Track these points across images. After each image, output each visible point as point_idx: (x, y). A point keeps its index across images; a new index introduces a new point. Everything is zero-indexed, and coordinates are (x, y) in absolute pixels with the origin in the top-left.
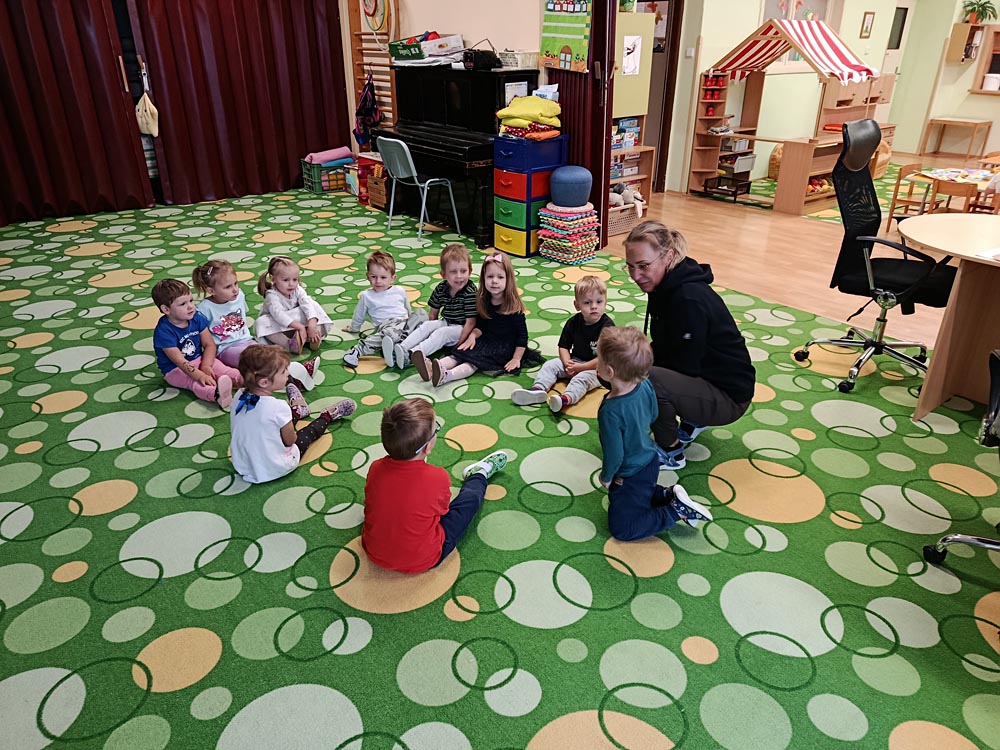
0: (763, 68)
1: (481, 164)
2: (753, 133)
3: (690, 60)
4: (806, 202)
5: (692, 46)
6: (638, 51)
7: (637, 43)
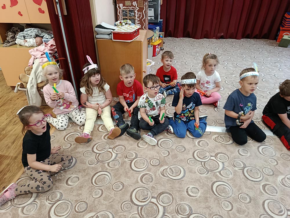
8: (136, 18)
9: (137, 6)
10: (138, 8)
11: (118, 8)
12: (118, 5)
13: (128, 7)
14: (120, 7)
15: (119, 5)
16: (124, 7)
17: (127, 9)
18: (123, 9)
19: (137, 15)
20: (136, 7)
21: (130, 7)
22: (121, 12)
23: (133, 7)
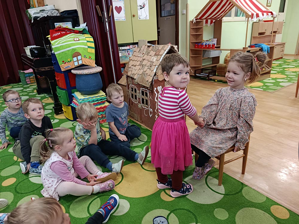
2: (219, 47)
3: (184, 15)
5: (185, 9)
6: (147, 7)
7: (145, 3)
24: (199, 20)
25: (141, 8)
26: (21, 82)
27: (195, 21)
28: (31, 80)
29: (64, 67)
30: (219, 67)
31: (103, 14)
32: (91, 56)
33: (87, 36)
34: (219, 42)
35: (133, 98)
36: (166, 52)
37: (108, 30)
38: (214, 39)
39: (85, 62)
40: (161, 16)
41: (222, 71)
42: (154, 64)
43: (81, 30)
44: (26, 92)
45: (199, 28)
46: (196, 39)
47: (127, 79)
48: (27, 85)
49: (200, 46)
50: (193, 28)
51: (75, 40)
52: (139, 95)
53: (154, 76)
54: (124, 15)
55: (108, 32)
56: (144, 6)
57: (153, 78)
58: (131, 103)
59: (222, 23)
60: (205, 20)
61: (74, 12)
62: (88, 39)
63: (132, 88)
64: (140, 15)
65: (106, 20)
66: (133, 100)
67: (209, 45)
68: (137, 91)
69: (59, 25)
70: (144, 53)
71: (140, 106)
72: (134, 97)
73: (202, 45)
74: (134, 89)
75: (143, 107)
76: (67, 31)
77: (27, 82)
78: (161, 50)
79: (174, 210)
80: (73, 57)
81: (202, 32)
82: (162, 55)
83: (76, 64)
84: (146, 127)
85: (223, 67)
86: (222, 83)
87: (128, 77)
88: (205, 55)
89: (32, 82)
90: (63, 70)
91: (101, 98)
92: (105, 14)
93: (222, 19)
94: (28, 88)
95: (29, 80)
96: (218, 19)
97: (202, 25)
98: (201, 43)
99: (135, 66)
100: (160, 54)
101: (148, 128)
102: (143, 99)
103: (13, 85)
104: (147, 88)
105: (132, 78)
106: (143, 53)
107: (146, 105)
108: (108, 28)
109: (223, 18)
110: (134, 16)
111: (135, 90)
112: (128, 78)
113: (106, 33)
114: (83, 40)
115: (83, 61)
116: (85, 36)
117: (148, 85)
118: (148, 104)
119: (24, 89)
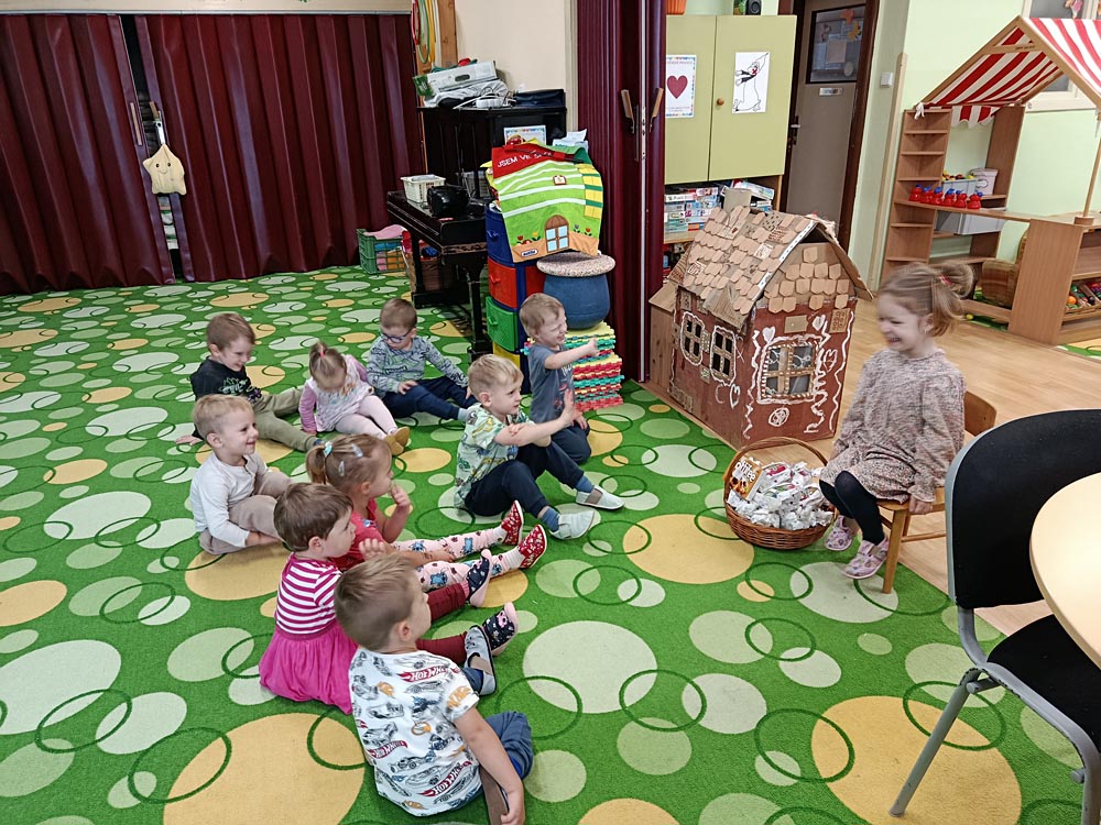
0: (1025, 101)
1: (469, 248)
2: (1001, 202)
3: (885, 91)
4: (1064, 323)
5: (891, 71)
6: (763, 76)
7: (761, 62)
8: (818, 370)
9: (827, 331)
10: (828, 337)
11: (756, 343)
12: (757, 333)
13: (795, 337)
14: (766, 339)
15: (761, 333)
16: (780, 338)
17: (791, 342)
18: (774, 345)
19: (822, 359)
20: (823, 332)
21: (800, 337)
22: (763, 356)
23: (813, 336)
24: (939, 109)
25: (744, 80)
26: (358, 263)
27: (921, 110)
28: (390, 260)
29: (519, 253)
30: (991, 270)
31: (637, 113)
32: (590, 227)
33: (586, 171)
34: (1002, 183)
35: (688, 349)
36: (799, 239)
37: (644, 156)
38: (986, 173)
39: (575, 244)
40: (808, 82)
41: (996, 285)
42: (762, 267)
43: (573, 152)
44: (380, 296)
45: (933, 135)
46: (920, 170)
47: (678, 296)
48: (378, 274)
49: (931, 194)
50: (914, 135)
51: (557, 182)
52: (707, 343)
53: (759, 299)
54: (691, 102)
55: (643, 162)
56: (755, 72)
57: (755, 304)
58: (680, 362)
59: (1026, 116)
60: (961, 107)
61: (554, 97)
62: (588, 181)
63: (690, 323)
64: (740, 99)
65: (644, 128)
66: (688, 356)
67: (961, 196)
68: (704, 333)
69: (514, 134)
70: (739, 228)
71: (704, 373)
72: (692, 348)
73: (937, 194)
74: (694, 326)
75: (716, 379)
76: (535, 154)
77: (380, 267)
78: (786, 229)
79: (765, 619)
80: (547, 229)
81: (944, 148)
82: (788, 244)
83: (552, 247)
84: (714, 435)
85: (1004, 272)
86: (988, 326)
87: (681, 290)
88: (946, 224)
89: (390, 267)
90: (516, 259)
91: (602, 342)
92: (643, 111)
93: (1026, 105)
94: (382, 284)
95: (383, 261)
96: (1012, 105)
97: (947, 127)
98: (934, 186)
99: (707, 262)
100: (784, 240)
101: (721, 439)
102: (717, 358)
103: (338, 271)
104: (735, 329)
105: (693, 295)
106: (735, 230)
107: (724, 375)
108: (644, 150)
109: (1030, 101)
110: (719, 103)
111: (699, 328)
112: (683, 293)
113: (639, 164)
114: (575, 181)
115: (571, 241)
116: (582, 171)
117: (738, 323)
118: (730, 373)
119: (372, 287)
